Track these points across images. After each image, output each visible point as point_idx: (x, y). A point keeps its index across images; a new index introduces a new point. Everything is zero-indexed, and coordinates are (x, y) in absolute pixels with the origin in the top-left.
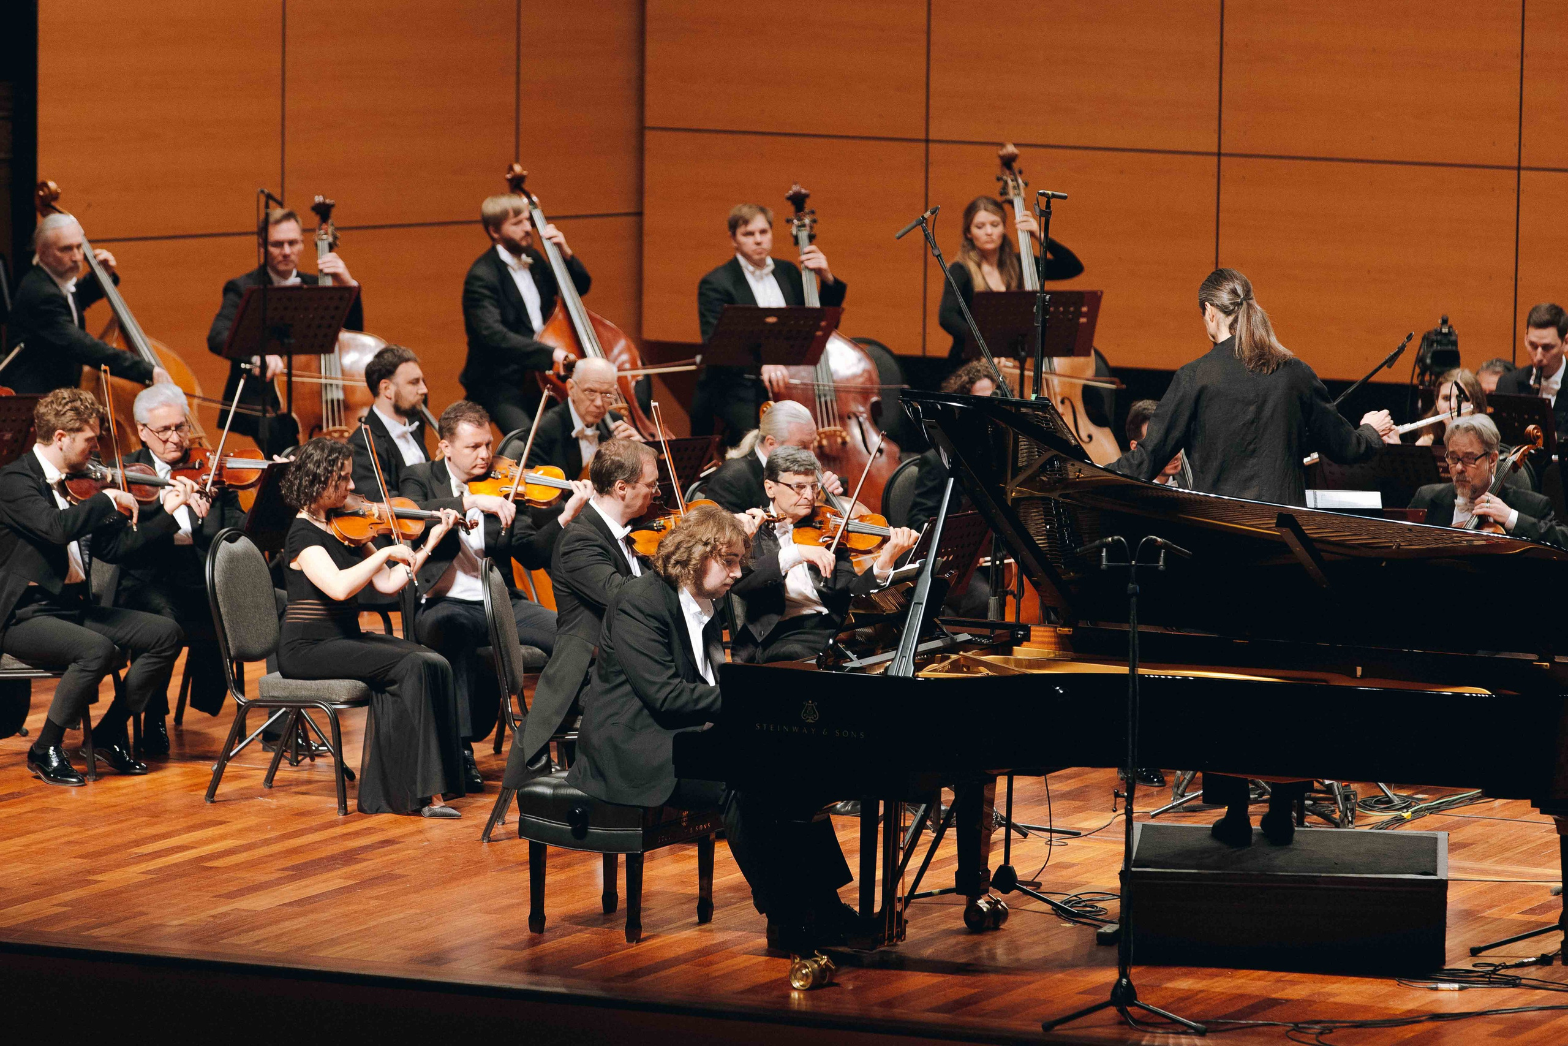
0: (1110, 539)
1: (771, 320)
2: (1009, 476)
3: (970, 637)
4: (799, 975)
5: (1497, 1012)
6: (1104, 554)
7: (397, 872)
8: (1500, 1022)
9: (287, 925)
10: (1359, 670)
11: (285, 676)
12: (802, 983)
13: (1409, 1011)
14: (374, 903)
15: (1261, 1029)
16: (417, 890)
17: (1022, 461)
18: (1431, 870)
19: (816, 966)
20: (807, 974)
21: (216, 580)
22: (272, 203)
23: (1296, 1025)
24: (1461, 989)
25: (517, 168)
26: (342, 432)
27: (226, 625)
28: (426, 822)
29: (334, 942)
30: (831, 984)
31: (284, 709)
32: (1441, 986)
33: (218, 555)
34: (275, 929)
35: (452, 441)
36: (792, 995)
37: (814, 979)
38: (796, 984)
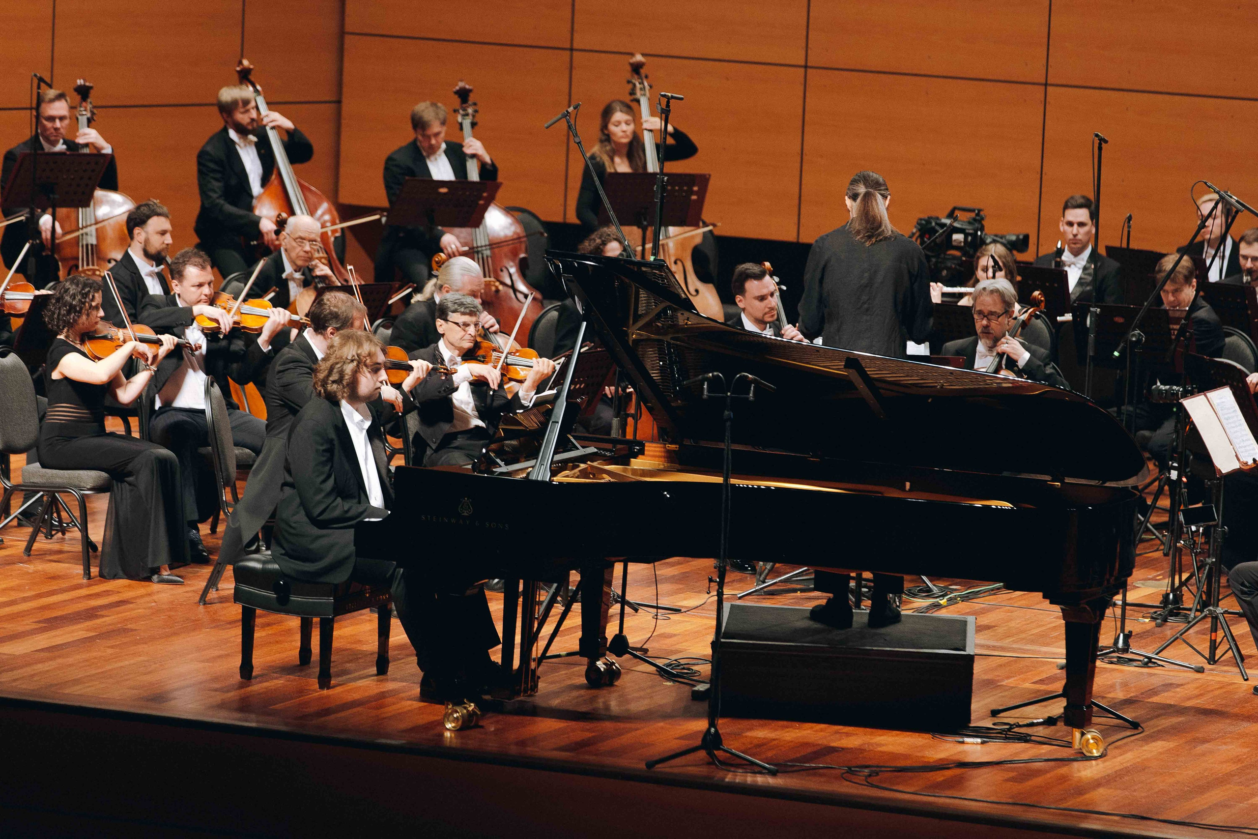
0: (711, 375)
1: (444, 190)
2: (631, 322)
3: (596, 450)
4: (451, 718)
5: (1011, 762)
6: (705, 387)
7: (129, 626)
8: (1012, 770)
9: (40, 667)
10: (908, 485)
11: (44, 466)
12: (453, 725)
13: (941, 759)
14: (110, 651)
15: (821, 771)
16: (144, 641)
17: (641, 310)
18: (960, 646)
19: (465, 711)
20: (457, 718)
22: (42, 85)
23: (850, 768)
24: (983, 743)
25: (246, 63)
26: (94, 271)
28: (155, 587)
29: (76, 682)
30: (477, 726)
31: (41, 493)
32: (967, 740)
34: (28, 671)
36: (445, 734)
37: (463, 722)
38: (449, 726)
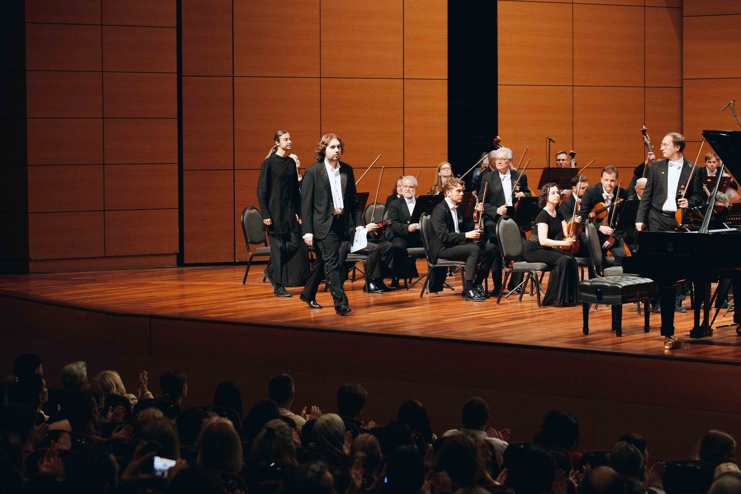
3: (736, 230)
4: (667, 344)
7: (548, 320)
12: (669, 347)
14: (532, 327)
20: (670, 344)
21: (499, 232)
22: (551, 141)
27: (503, 246)
33: (501, 223)
36: (665, 351)
37: (672, 345)
38: (667, 347)
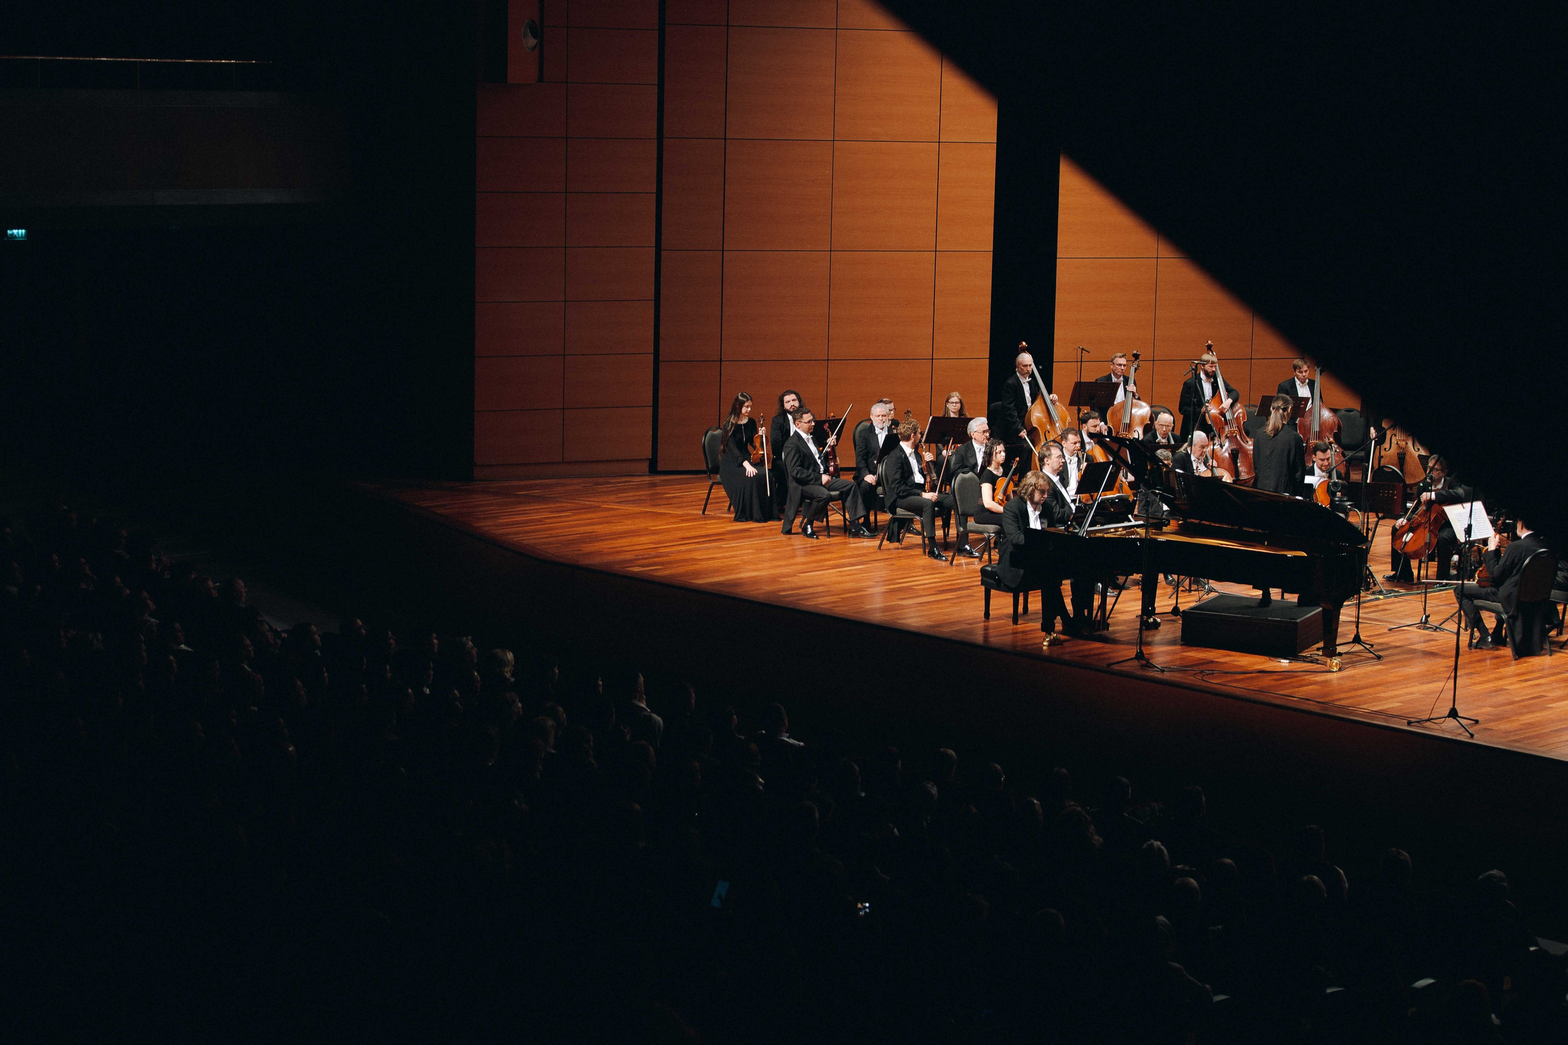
10: (1266, 543)
24: (1289, 662)
25: (1210, 342)
26: (1126, 435)
32: (1283, 661)
35: (1066, 441)
38: (1045, 644)
